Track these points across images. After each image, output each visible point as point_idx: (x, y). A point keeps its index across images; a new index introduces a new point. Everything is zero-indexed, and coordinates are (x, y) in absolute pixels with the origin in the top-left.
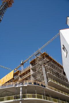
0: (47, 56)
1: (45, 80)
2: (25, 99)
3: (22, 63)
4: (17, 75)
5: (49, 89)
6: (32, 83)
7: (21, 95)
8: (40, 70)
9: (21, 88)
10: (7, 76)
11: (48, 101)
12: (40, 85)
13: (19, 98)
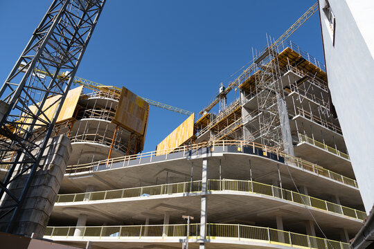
0: (299, 62)
1: (284, 140)
2: (214, 192)
3: (221, 91)
4: (204, 127)
5: (298, 168)
6: (239, 149)
7: (204, 180)
8: (271, 110)
9: (205, 162)
10: (179, 130)
11: (292, 203)
12: (265, 154)
13: (200, 190)
